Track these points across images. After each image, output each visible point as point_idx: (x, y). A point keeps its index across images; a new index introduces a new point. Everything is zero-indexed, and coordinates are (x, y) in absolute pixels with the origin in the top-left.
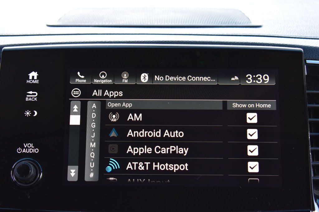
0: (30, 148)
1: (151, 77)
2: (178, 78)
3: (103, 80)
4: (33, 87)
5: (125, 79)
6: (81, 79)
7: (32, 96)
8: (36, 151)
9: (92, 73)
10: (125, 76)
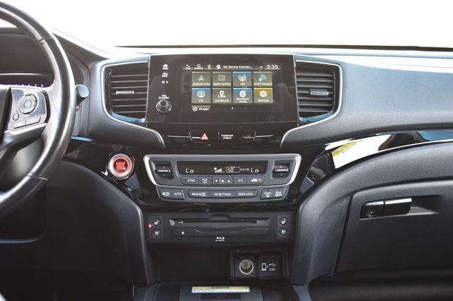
0: (165, 97)
1: (222, 66)
2: (234, 67)
3: (199, 67)
4: (165, 71)
5: (209, 67)
6: (188, 68)
7: (165, 75)
8: (168, 98)
9: (193, 65)
10: (209, 66)
